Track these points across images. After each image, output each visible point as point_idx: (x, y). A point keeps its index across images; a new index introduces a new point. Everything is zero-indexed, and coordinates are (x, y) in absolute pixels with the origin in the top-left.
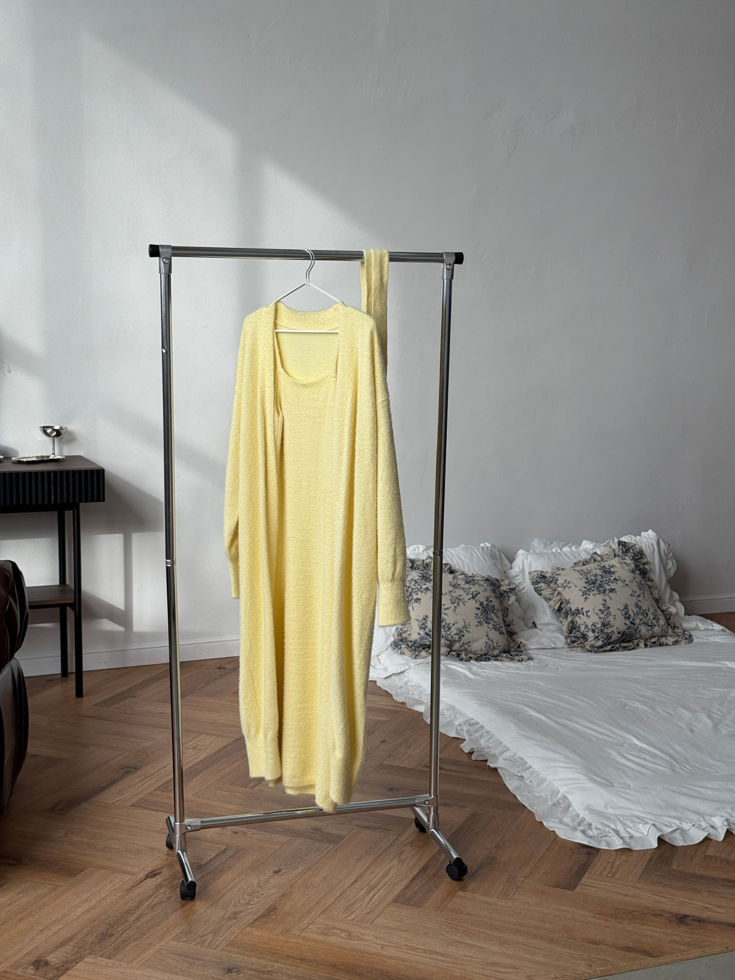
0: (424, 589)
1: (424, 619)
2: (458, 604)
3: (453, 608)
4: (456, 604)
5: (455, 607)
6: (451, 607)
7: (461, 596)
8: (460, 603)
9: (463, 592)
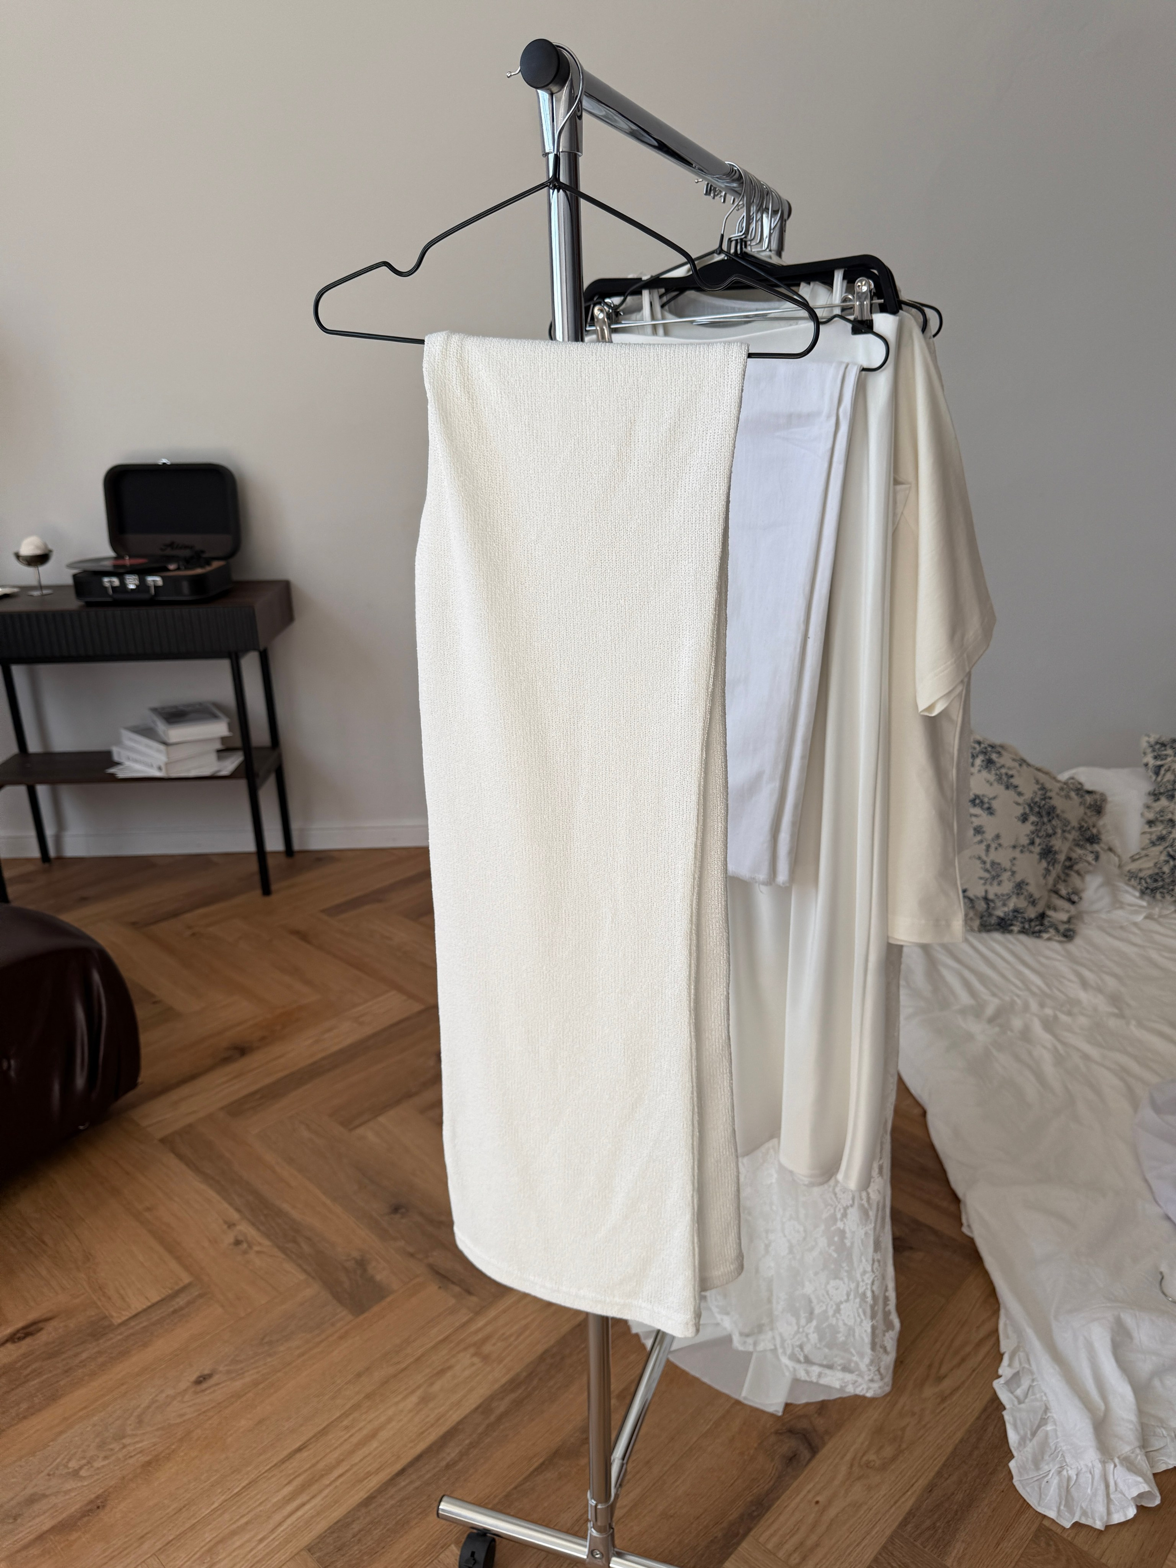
0: (1033, 838)
1: (989, 808)
2: (987, 871)
3: (984, 858)
4: (988, 866)
5: (984, 863)
6: (987, 855)
7: (999, 884)
8: (987, 875)
9: (1005, 892)
